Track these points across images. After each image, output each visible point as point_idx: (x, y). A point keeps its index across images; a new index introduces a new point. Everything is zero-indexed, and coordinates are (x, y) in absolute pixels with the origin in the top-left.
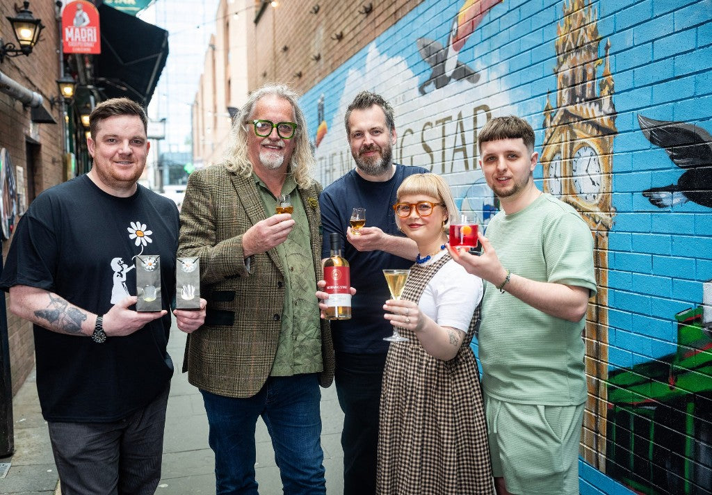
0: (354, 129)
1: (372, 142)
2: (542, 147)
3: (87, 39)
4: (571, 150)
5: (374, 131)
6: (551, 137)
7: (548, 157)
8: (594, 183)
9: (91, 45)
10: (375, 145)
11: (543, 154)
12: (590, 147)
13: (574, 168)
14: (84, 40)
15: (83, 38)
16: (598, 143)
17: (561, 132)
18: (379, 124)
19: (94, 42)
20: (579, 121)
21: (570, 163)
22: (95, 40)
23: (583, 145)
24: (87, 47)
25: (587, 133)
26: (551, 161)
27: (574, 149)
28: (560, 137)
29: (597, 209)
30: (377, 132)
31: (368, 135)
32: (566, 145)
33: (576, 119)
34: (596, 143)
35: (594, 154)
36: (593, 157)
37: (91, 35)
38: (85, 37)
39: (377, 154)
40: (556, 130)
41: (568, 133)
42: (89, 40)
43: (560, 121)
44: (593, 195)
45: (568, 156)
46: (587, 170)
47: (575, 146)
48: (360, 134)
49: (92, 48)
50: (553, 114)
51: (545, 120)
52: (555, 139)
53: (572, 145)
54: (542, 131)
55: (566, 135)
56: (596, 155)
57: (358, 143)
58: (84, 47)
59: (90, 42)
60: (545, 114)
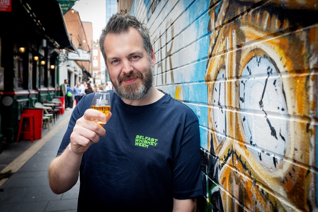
0: (110, 56)
1: (132, 69)
2: (207, 60)
3: (4, 4)
4: (238, 64)
5: (132, 57)
6: (215, 44)
7: (212, 74)
8: (274, 133)
9: (6, 7)
10: (135, 71)
11: (207, 70)
12: (266, 56)
13: (242, 96)
14: (3, 4)
15: (2, 3)
16: (281, 46)
17: (225, 35)
18: (138, 49)
19: (8, 6)
20: (248, 11)
21: (237, 86)
22: (9, 4)
23: (256, 51)
24: (4, 8)
25: (261, 30)
26: (215, 80)
27: (241, 62)
28: (224, 42)
29: (281, 190)
30: (136, 57)
31: (126, 62)
32: (232, 54)
33: (245, 8)
34: (277, 48)
35: (274, 71)
36: (272, 78)
37: (7, 1)
38: (3, 3)
39: (139, 81)
40: (220, 33)
41: (234, 34)
42: (5, 4)
43: (225, 17)
44: (273, 156)
45: (234, 75)
46: (261, 103)
47: (244, 56)
48: (117, 60)
49: (6, 9)
50: (217, 11)
51: (210, 21)
52: (219, 48)
53: (239, 53)
54: (207, 37)
55: (232, 39)
56: (278, 71)
57: (116, 70)
58: (2, 8)
59: (6, 5)
60: (209, 13)
